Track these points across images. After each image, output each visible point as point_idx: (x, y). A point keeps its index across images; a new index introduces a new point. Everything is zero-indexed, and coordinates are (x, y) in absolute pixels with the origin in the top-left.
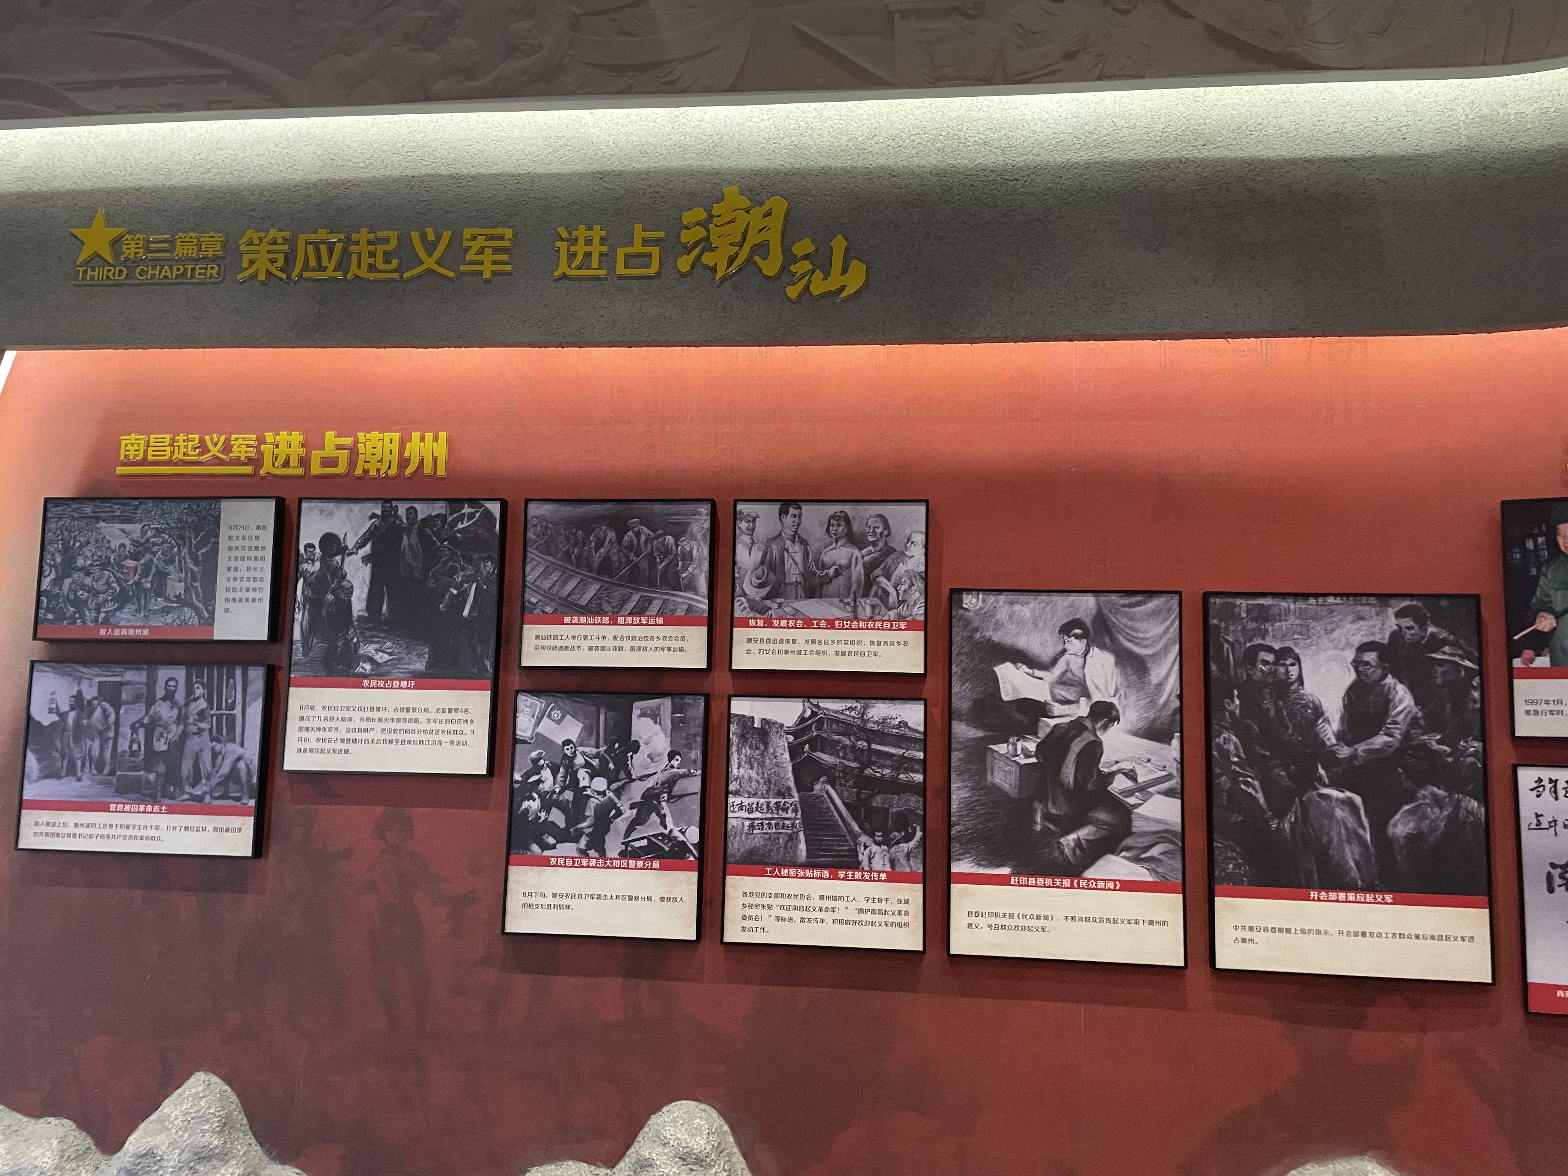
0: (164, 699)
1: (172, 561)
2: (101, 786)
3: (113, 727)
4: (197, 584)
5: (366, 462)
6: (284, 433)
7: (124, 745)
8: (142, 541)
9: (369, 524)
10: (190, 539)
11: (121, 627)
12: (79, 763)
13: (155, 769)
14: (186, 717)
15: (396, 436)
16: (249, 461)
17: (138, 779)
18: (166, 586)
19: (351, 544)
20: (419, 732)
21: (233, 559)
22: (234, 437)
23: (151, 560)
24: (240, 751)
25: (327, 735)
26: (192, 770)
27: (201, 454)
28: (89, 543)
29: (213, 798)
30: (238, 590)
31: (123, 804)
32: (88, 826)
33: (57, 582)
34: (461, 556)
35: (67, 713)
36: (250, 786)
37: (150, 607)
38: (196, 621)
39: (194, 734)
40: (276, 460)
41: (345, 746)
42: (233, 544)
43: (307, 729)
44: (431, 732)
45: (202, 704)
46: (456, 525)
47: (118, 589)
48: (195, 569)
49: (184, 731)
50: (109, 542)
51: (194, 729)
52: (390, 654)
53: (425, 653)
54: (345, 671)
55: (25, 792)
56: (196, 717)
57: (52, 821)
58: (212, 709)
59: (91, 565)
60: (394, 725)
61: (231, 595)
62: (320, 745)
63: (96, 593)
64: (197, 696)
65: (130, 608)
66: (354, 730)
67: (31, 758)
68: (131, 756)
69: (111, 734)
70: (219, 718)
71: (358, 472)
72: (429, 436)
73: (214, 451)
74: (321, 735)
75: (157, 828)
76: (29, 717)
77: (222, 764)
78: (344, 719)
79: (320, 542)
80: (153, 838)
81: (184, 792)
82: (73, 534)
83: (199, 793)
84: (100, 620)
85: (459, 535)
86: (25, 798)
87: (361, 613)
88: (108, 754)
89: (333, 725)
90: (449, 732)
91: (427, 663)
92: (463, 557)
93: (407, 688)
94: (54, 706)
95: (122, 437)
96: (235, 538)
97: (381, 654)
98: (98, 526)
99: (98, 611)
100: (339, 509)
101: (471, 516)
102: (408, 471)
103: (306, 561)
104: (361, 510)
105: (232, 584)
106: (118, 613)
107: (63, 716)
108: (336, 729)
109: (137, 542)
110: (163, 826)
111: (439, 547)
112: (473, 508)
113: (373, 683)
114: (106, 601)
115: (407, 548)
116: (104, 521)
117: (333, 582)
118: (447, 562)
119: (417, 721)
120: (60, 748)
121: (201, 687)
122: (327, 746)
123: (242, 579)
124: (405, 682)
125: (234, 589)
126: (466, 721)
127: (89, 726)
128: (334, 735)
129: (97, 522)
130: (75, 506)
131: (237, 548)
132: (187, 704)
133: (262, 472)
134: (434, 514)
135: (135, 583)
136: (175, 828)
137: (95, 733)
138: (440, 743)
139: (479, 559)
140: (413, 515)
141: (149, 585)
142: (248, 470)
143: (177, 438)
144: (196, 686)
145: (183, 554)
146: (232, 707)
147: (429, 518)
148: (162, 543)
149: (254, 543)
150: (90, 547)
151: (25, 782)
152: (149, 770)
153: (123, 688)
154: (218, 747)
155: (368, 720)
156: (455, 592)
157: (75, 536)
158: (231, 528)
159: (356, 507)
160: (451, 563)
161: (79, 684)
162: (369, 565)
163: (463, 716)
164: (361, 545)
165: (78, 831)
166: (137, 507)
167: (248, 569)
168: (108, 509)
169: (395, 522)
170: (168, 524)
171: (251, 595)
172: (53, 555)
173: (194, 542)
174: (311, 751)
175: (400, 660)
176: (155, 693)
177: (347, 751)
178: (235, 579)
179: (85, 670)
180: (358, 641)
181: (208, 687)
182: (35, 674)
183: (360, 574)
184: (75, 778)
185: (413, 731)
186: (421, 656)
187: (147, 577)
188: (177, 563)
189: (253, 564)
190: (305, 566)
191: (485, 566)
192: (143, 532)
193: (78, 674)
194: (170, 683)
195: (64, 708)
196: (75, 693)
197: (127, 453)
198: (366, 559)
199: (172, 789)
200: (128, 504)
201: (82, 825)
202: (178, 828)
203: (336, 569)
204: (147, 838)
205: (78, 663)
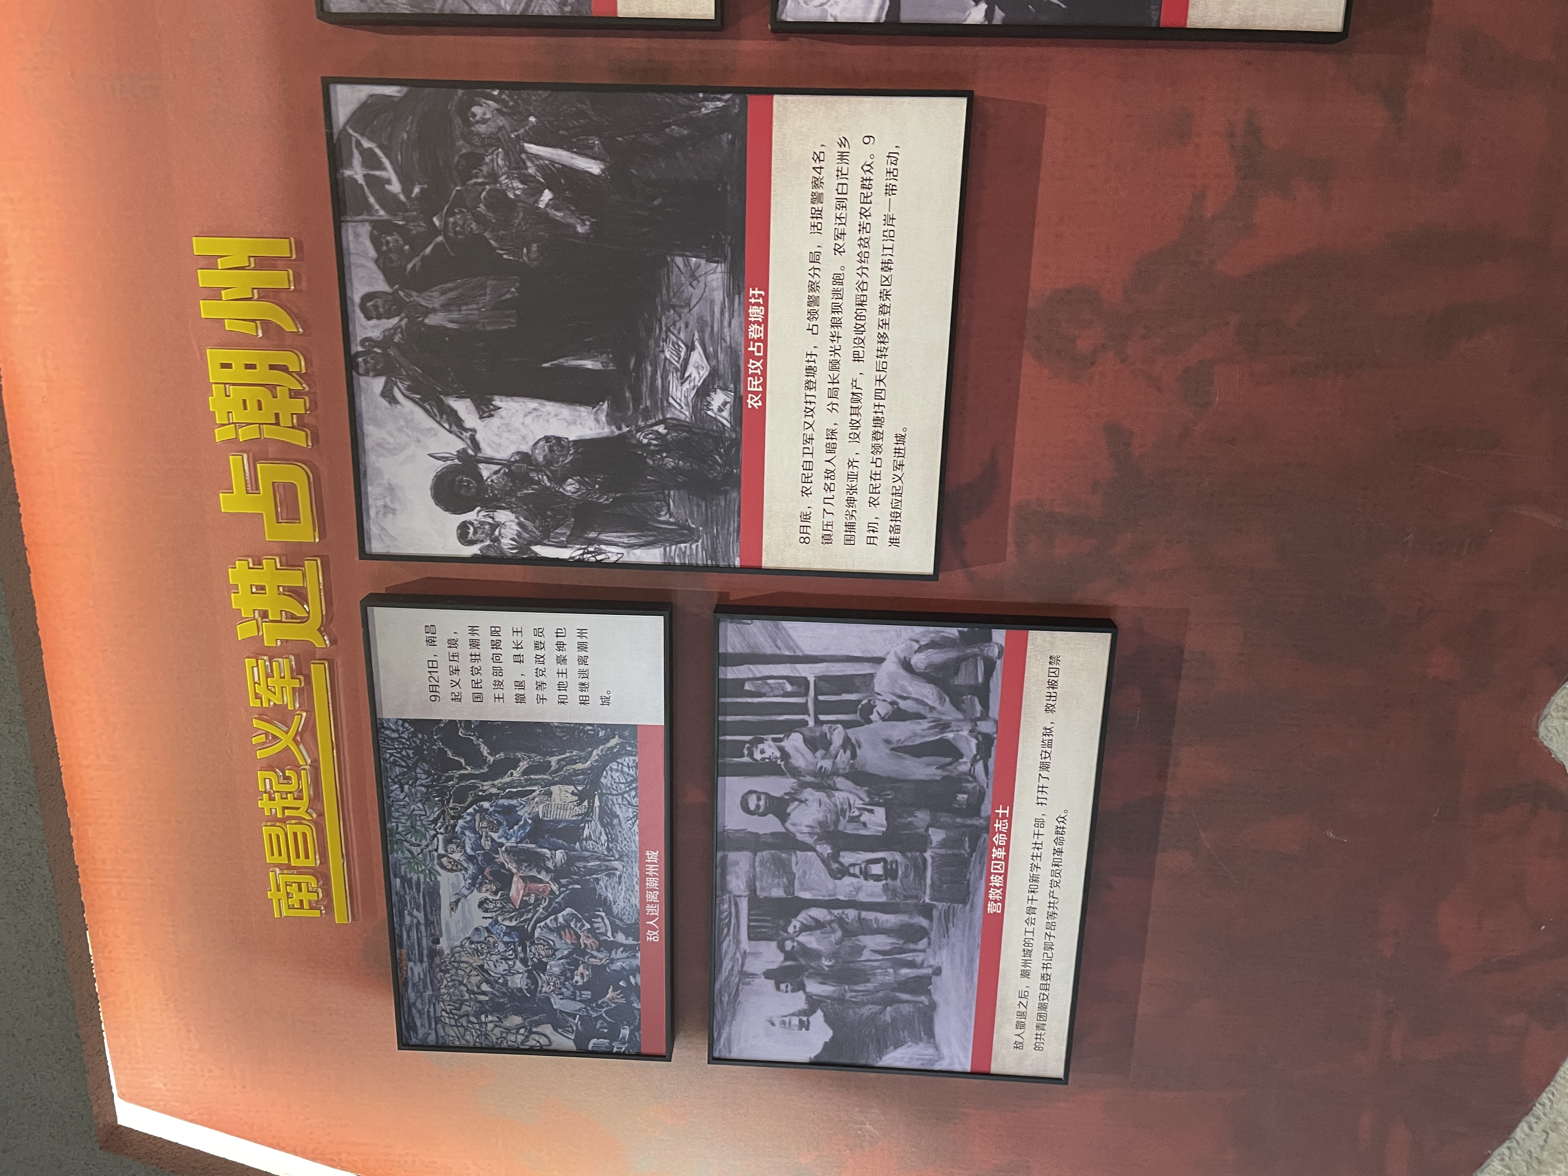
0: (783, 817)
1: (509, 811)
2: (952, 930)
3: (836, 912)
4: (554, 760)
5: (277, 424)
6: (235, 601)
7: (872, 891)
8: (472, 869)
9: (407, 406)
10: (463, 777)
11: (643, 902)
12: (904, 971)
13: (922, 830)
14: (820, 773)
15: (214, 356)
16: (301, 671)
17: (941, 863)
18: (559, 822)
19: (452, 445)
20: (862, 271)
21: (499, 692)
22: (253, 703)
23: (508, 851)
24: (891, 666)
25: (863, 484)
26: (925, 759)
27: (297, 768)
28: (481, 966)
29: (985, 716)
30: (562, 679)
31: (988, 888)
32: (1027, 953)
33: (558, 1021)
34: (463, 184)
35: (809, 997)
36: (965, 640)
37: (602, 850)
38: (628, 760)
39: (854, 756)
40: (293, 617)
41: (889, 443)
42: (467, 692)
43: (850, 526)
44: (864, 243)
45: (795, 742)
46: (395, 196)
47: (568, 910)
48: (523, 765)
49: (846, 776)
50: (477, 929)
51: (844, 758)
52: (691, 348)
53: (687, 264)
54: (728, 450)
55: (958, 1068)
56: (820, 753)
57: (1015, 1019)
58: (806, 723)
59: (524, 961)
60: (847, 331)
61: (573, 693)
62: (885, 499)
63: (578, 953)
64: (778, 754)
65: (605, 887)
66: (855, 425)
67: (894, 1058)
68: (894, 878)
69: (851, 913)
70: (822, 708)
71: (300, 439)
72: (205, 278)
73: (286, 740)
74: (862, 497)
75: (1040, 823)
76: (814, 1064)
77: (917, 701)
78: (831, 449)
79: (455, 512)
80: (1059, 831)
81: (971, 774)
82: (467, 997)
83: (974, 742)
84: (630, 941)
85: (417, 190)
86: (968, 1069)
87: (603, 418)
88: (890, 920)
89: (842, 470)
90: (866, 199)
91: (709, 260)
92: (466, 176)
93: (766, 305)
94: (795, 1021)
95: (277, 915)
96: (456, 690)
97: (691, 370)
98: (447, 951)
99: (612, 946)
100: (379, 473)
101: (370, 161)
102: (288, 325)
103: (496, 540)
104: (378, 424)
105: (552, 693)
106: (615, 910)
107: (814, 1004)
108: (851, 464)
109: (474, 878)
110: (1038, 812)
111: (446, 237)
112: (351, 155)
113: (754, 385)
114: (592, 932)
115: (455, 316)
116: (437, 941)
117: (538, 482)
118: (479, 218)
119: (838, 280)
120: (876, 1008)
121: (761, 746)
122: (886, 483)
123: (540, 673)
124: (753, 310)
125: (561, 686)
126: (842, 156)
127: (834, 955)
128: (864, 469)
129: (440, 953)
130: (412, 994)
131: (476, 684)
132: (795, 772)
133: (321, 642)
134: (373, 253)
135: (555, 880)
136: (1042, 789)
137: (848, 943)
138: (889, 220)
139: (468, 137)
140: (380, 302)
141: (559, 854)
142: (318, 673)
143: (267, 813)
144: (758, 756)
145: (494, 791)
146: (801, 684)
147: (384, 263)
148: (474, 831)
149: (464, 649)
150: (489, 965)
151: (937, 1067)
152: (923, 842)
153: (761, 894)
154: (882, 708)
155: (833, 394)
156: (547, 195)
157: (470, 992)
158: (435, 698)
159: (372, 434)
160: (482, 208)
161: (754, 975)
162: (498, 401)
163: (831, 165)
164: (455, 422)
165: (1036, 968)
166: (405, 880)
167: (518, 659)
168: (414, 933)
169: (397, 345)
170: (435, 821)
171: (572, 652)
172: (508, 1030)
173: (469, 770)
174: (896, 516)
175: (702, 324)
176: (773, 834)
177: (900, 439)
178: (540, 686)
179: (727, 965)
180: (663, 421)
181: (759, 731)
182: (734, 1055)
183: (517, 422)
184: (934, 979)
185: (861, 286)
186: (693, 276)
187: (543, 857)
188: (514, 802)
189: (507, 652)
190: (506, 543)
191: (484, 121)
192: (456, 867)
193: (735, 980)
194: (752, 807)
195: (799, 1001)
196: (771, 983)
197: (306, 906)
198: (485, 410)
199: (963, 797)
200: (402, 898)
201: (1025, 963)
202: (1043, 782)
203: (510, 475)
204: (1059, 841)
205: (713, 979)
